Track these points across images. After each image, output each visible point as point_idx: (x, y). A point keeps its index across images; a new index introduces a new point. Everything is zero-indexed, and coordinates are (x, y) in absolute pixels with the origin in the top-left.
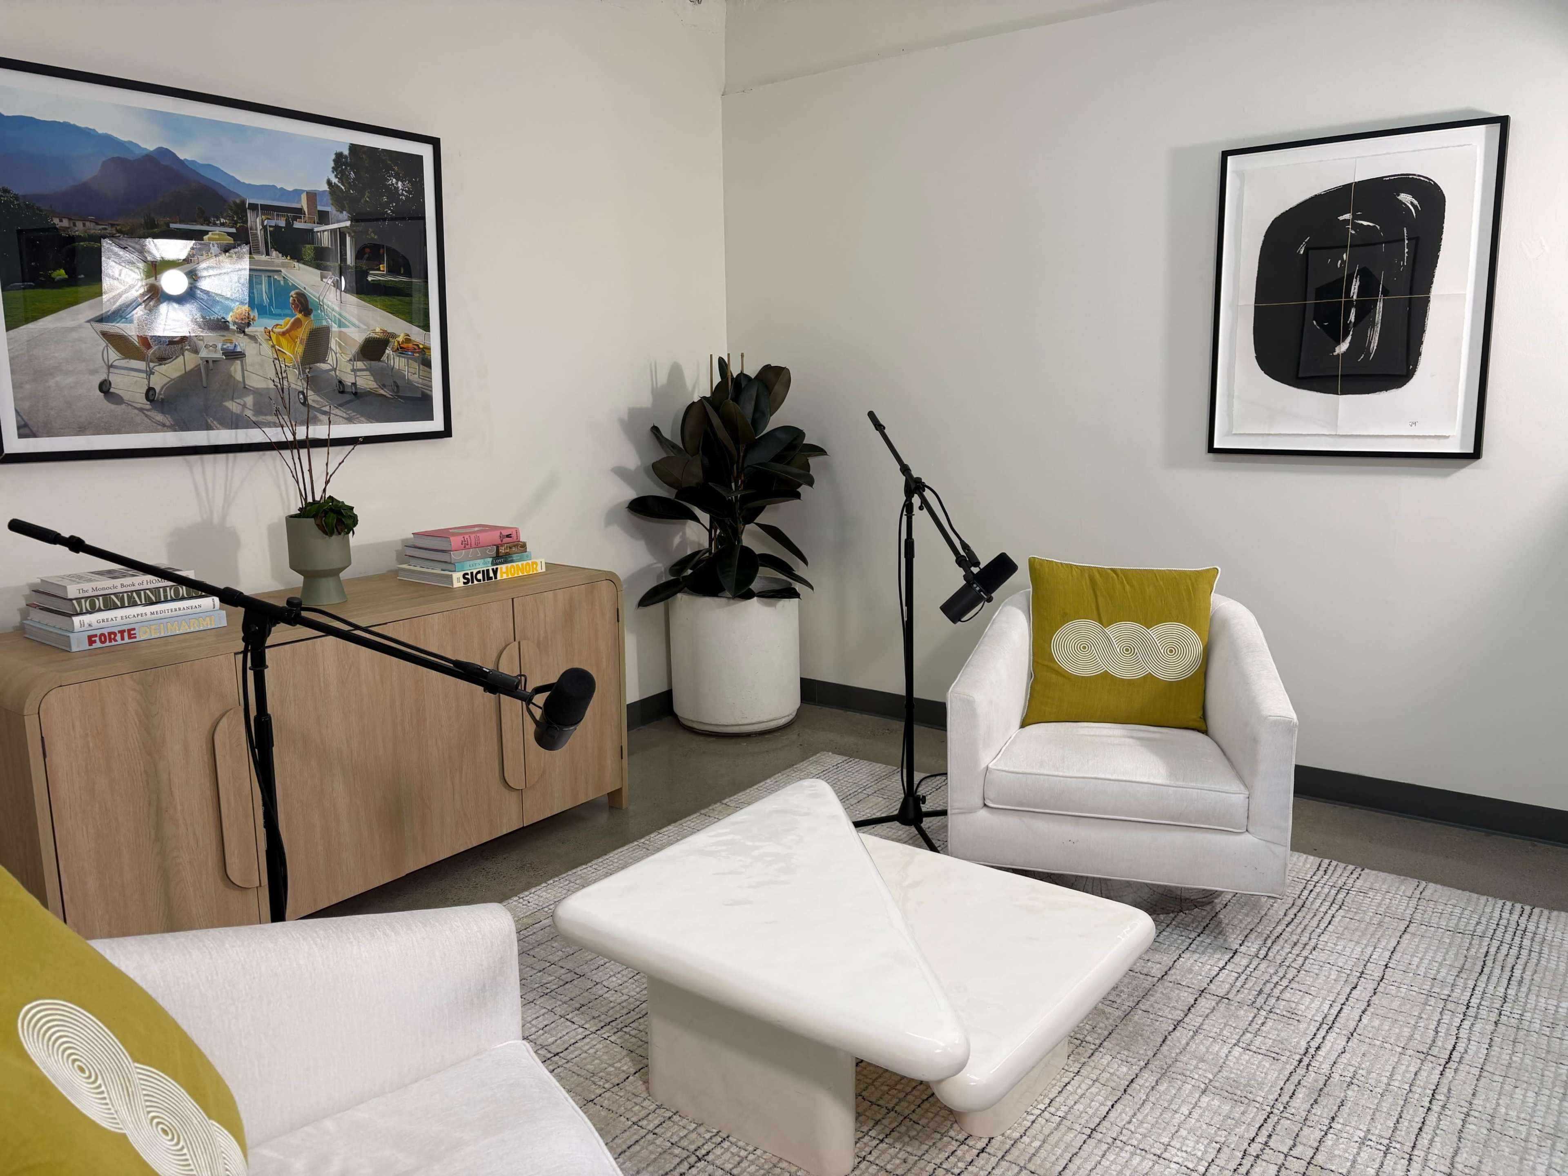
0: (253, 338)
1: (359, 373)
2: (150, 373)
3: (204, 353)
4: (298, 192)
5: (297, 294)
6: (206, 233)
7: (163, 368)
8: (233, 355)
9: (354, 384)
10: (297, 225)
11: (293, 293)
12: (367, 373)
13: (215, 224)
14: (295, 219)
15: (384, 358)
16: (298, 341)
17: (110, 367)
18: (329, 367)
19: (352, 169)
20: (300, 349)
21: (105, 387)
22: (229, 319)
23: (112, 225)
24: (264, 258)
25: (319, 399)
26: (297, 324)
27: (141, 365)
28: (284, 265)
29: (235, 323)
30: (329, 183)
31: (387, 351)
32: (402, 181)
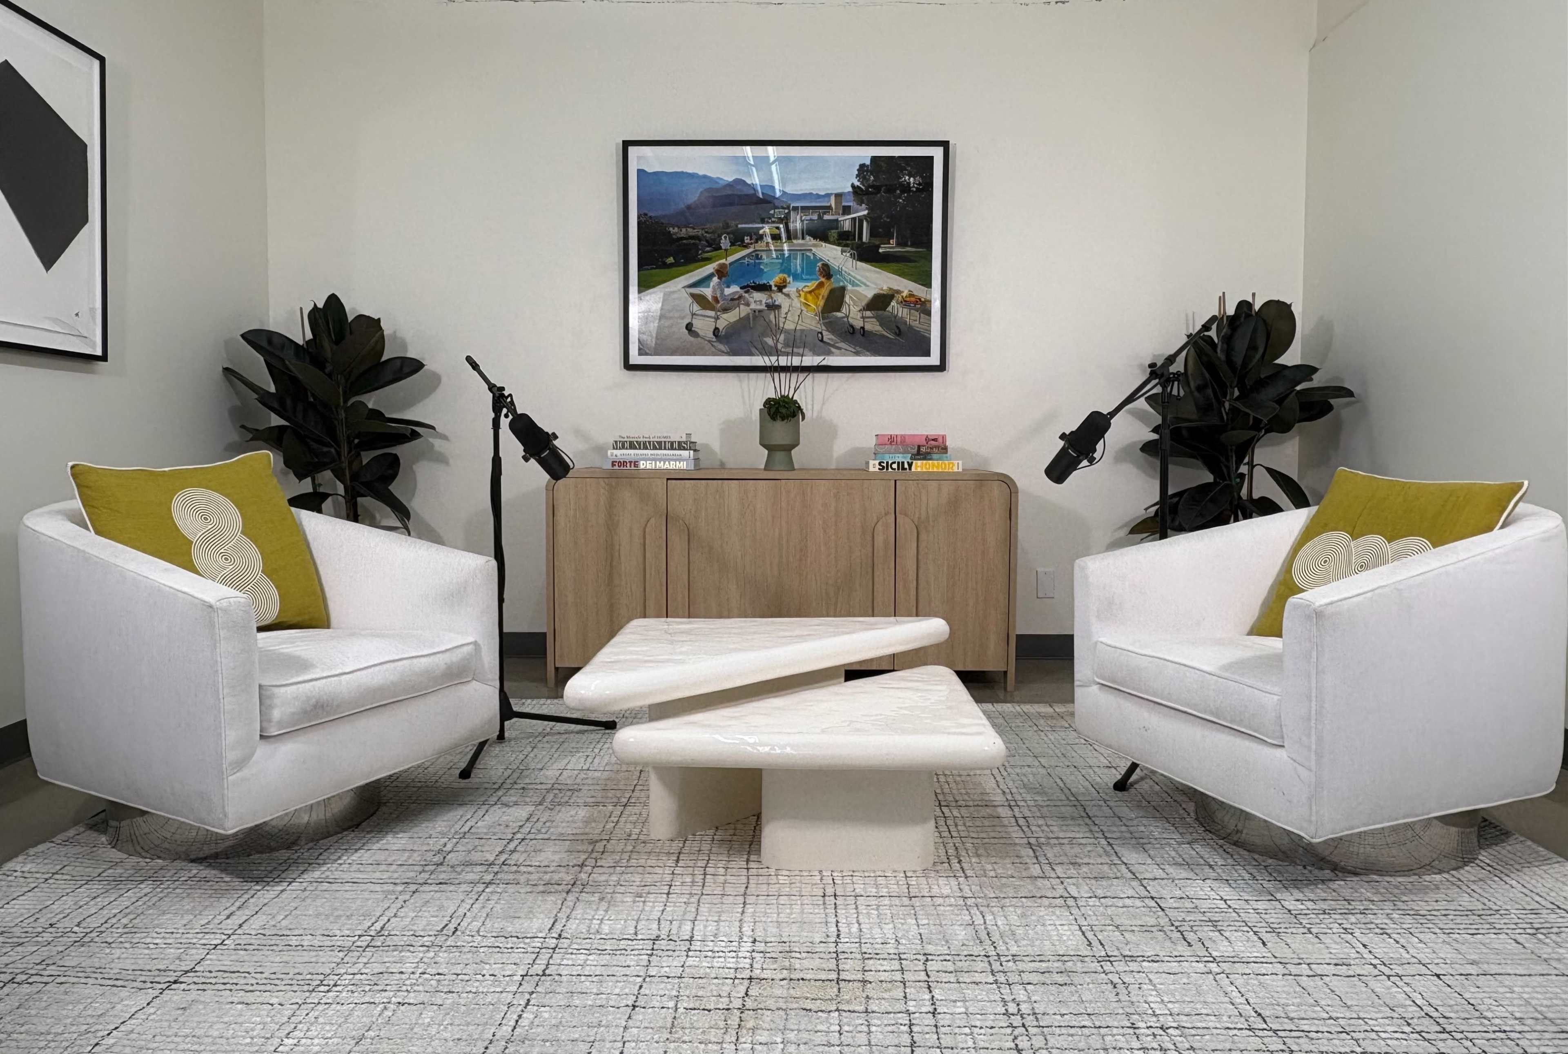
0: (788, 295)
1: (866, 320)
2: (717, 318)
3: (753, 306)
4: (828, 195)
5: (823, 264)
6: (763, 228)
7: (725, 316)
8: (774, 307)
9: (863, 328)
10: (826, 217)
11: (819, 264)
12: (874, 320)
13: (768, 223)
14: (825, 213)
15: (889, 309)
16: (821, 297)
17: (693, 315)
18: (843, 315)
19: (872, 174)
20: (821, 303)
21: (689, 327)
22: (772, 283)
23: (703, 229)
24: (800, 241)
25: (833, 337)
26: (821, 285)
27: (712, 313)
28: (814, 246)
29: (776, 286)
30: (853, 186)
31: (892, 304)
32: (914, 178)
